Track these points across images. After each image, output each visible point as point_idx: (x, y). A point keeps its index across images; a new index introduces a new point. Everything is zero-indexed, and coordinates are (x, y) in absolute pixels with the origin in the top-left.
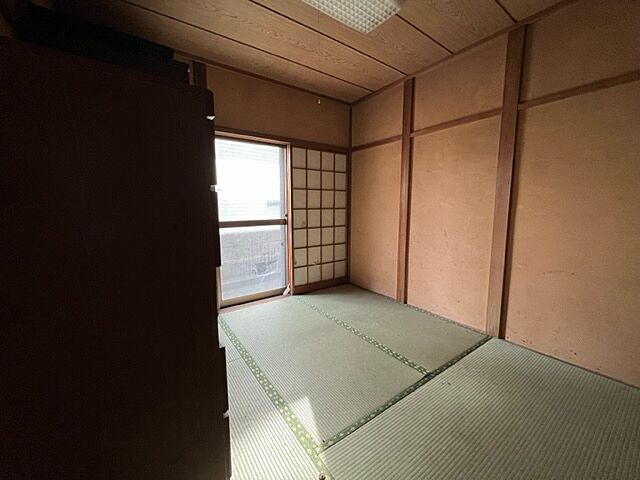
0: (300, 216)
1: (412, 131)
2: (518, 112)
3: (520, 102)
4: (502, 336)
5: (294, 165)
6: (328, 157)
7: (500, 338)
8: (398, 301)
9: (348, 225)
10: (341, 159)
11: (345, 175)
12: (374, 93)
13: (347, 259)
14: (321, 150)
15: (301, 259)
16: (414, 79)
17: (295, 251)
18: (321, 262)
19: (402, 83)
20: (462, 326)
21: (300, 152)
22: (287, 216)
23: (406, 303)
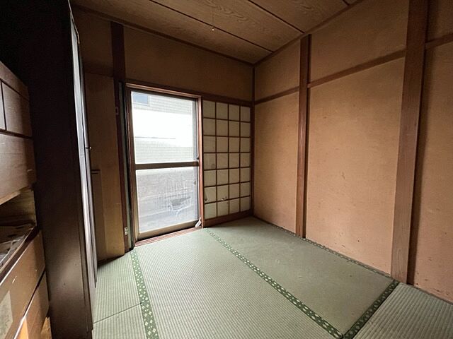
0: (210, 159)
1: (308, 83)
2: (425, 51)
3: (427, 41)
4: (410, 281)
5: (204, 115)
6: (234, 109)
7: (408, 283)
8: (297, 234)
9: (252, 166)
10: (246, 111)
11: (249, 124)
12: (273, 53)
13: (252, 196)
14: (228, 103)
15: (211, 196)
16: (310, 35)
17: (205, 189)
18: (229, 198)
19: (299, 41)
20: (363, 266)
21: (210, 105)
22: (198, 158)
23: (304, 237)
